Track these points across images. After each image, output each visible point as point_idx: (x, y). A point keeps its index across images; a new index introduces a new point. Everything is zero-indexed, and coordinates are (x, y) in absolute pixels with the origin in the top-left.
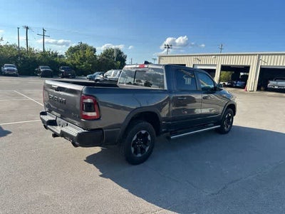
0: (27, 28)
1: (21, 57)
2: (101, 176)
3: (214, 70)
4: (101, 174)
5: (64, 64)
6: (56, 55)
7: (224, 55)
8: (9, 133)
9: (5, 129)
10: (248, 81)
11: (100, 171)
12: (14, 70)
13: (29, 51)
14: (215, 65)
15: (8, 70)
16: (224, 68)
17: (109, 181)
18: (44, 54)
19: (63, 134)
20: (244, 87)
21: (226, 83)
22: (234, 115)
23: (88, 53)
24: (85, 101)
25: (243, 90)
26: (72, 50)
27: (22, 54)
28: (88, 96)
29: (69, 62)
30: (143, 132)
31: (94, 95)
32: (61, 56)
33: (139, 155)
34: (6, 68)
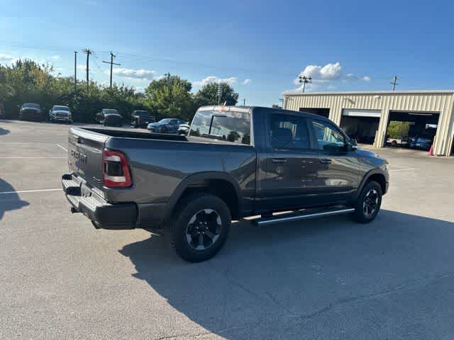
0: (89, 52)
1: (78, 95)
2: (134, 275)
3: (377, 120)
4: (136, 272)
5: (140, 107)
6: (131, 93)
7: (399, 94)
8: (26, 204)
9: (22, 199)
10: (436, 138)
11: (136, 268)
12: (66, 115)
13: (91, 87)
14: (379, 111)
15: (57, 114)
16: (394, 116)
17: (144, 284)
18: (111, 91)
19: (82, 209)
20: (427, 147)
21: (399, 141)
22: (384, 192)
23: (176, 90)
24: (109, 159)
25: (426, 153)
26: (156, 86)
27: (80, 90)
28: (113, 151)
29: (147, 104)
30: (208, 211)
31: (122, 150)
32: (139, 95)
33: (201, 247)
34: (55, 112)
